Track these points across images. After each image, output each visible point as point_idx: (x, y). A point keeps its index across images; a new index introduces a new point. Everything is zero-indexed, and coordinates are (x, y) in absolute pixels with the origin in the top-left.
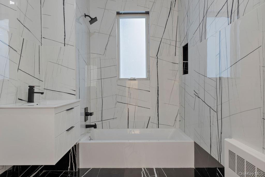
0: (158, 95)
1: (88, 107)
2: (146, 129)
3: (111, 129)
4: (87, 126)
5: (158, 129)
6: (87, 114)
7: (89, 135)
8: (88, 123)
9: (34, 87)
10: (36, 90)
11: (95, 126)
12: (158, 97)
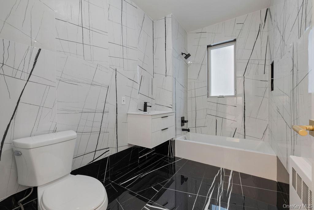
0: (245, 110)
1: (184, 117)
2: (233, 138)
3: (203, 134)
4: (183, 130)
5: (244, 139)
6: (183, 121)
7: (185, 136)
8: (184, 127)
9: (147, 103)
10: (148, 104)
11: (188, 130)
12: (245, 112)
